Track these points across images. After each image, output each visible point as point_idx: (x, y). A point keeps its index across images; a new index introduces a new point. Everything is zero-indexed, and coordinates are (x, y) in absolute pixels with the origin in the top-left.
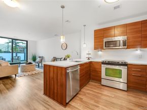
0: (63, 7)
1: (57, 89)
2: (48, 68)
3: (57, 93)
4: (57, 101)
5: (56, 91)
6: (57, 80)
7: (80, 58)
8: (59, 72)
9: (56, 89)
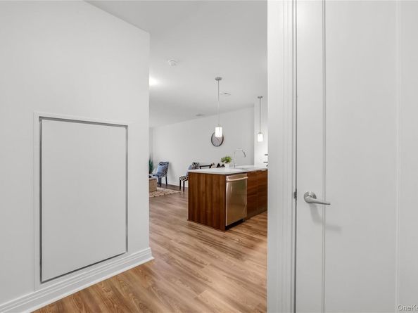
0: (219, 79)
1: (212, 207)
2: (196, 178)
3: (212, 214)
4: (212, 226)
5: (209, 212)
6: (212, 194)
7: (253, 164)
8: (215, 182)
9: (209, 208)
